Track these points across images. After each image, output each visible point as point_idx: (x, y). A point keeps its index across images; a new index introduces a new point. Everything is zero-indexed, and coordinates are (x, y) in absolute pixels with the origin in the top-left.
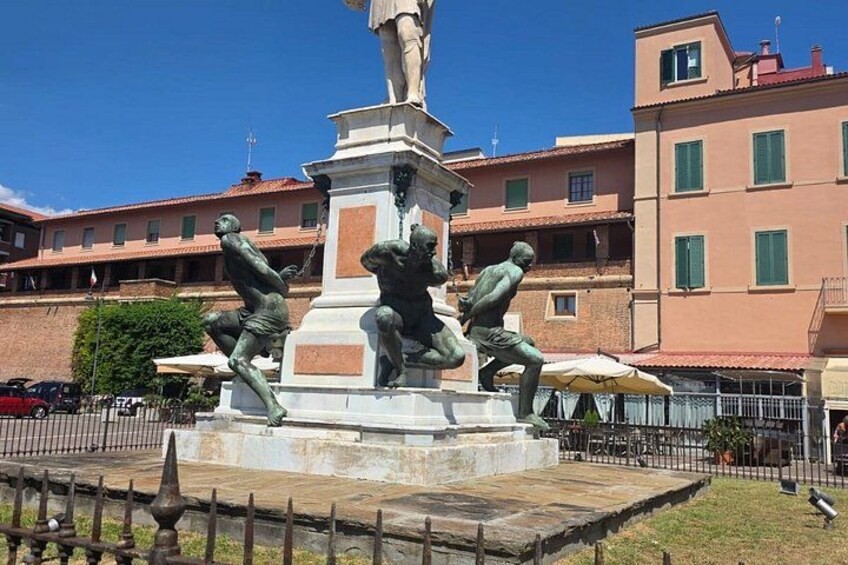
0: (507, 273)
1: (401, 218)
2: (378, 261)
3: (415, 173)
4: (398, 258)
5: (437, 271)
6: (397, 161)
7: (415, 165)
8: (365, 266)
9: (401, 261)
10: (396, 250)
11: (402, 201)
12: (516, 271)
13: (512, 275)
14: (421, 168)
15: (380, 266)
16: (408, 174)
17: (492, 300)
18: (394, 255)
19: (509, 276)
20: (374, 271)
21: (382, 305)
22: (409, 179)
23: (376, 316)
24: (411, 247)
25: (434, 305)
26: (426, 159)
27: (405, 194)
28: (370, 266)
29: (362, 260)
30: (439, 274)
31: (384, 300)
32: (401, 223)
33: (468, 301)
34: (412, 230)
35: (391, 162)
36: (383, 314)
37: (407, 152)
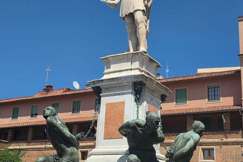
0: (192, 137)
1: (138, 108)
2: (129, 130)
3: (145, 85)
4: (139, 128)
5: (160, 136)
6: (136, 80)
7: (145, 82)
8: (121, 133)
9: (141, 130)
10: (138, 125)
11: (138, 100)
12: (196, 136)
13: (195, 138)
14: (147, 83)
15: (129, 133)
16: (142, 86)
17: (184, 151)
18: (137, 127)
19: (193, 139)
20: (125, 135)
21: (130, 154)
22: (141, 88)
23: (129, 159)
24: (146, 123)
25: (157, 154)
26: (150, 78)
27: (140, 96)
28: (124, 133)
29: (120, 130)
30: (160, 138)
31: (131, 151)
32: (138, 110)
33: (172, 152)
34: (147, 114)
35: (133, 80)
36: (132, 159)
37: (141, 75)
